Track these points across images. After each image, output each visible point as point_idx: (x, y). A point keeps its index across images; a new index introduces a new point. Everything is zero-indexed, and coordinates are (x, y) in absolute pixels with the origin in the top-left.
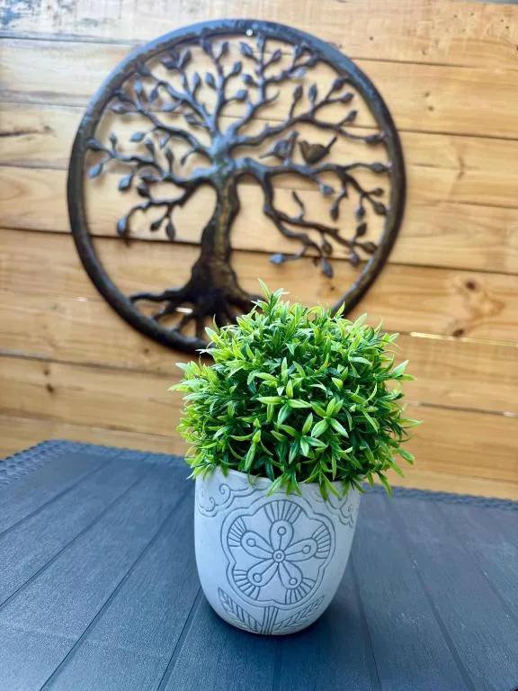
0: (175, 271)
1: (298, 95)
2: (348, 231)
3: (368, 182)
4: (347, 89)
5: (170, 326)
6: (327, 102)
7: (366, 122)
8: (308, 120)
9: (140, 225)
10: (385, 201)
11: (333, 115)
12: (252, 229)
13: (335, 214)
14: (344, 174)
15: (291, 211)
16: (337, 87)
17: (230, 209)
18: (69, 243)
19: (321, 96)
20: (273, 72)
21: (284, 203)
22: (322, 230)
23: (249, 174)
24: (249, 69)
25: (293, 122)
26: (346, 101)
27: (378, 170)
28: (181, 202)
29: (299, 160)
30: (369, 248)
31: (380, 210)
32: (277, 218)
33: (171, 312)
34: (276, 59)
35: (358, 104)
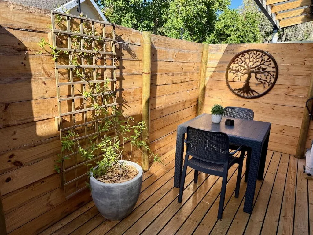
0: (241, 85)
1: (262, 60)
2: (268, 80)
3: (272, 73)
4: (270, 59)
5: (239, 93)
6: (266, 61)
7: (273, 65)
8: (263, 64)
9: (236, 80)
10: (275, 76)
11: (268, 63)
12: (253, 80)
13: (266, 78)
14: (268, 72)
15: (260, 77)
16: (268, 59)
17: (250, 77)
18: (225, 82)
19: (265, 61)
20: (258, 57)
21: (258, 76)
22: (264, 80)
23: (253, 72)
24: (254, 56)
25: (260, 65)
26: (270, 61)
27: (274, 72)
28: (242, 76)
29: (261, 70)
30: (271, 83)
31: (273, 78)
32: (257, 79)
33: (240, 92)
34: (259, 55)
35: (272, 62)
